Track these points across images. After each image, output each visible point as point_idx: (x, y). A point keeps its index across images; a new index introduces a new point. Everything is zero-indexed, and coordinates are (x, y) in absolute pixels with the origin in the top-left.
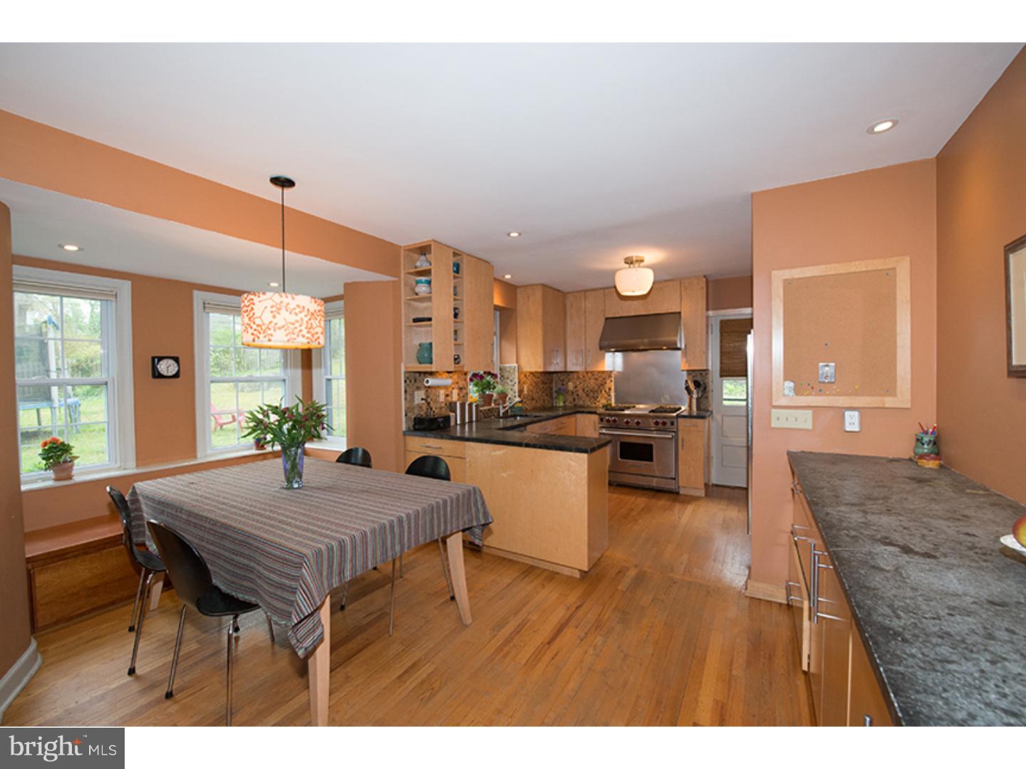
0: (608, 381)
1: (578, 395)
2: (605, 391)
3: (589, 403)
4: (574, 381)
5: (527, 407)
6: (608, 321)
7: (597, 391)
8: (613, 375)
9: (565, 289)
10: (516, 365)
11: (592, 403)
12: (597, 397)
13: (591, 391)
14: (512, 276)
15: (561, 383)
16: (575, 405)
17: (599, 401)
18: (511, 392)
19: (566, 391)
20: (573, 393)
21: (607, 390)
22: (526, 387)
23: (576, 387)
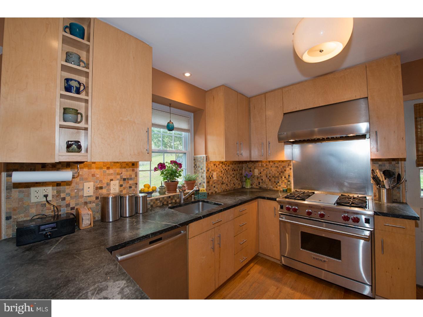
0: (288, 169)
1: (262, 180)
2: (285, 177)
3: (272, 187)
4: (259, 168)
5: (217, 190)
6: (285, 115)
7: (278, 177)
8: (292, 164)
9: (249, 94)
10: (205, 156)
11: (273, 187)
12: (278, 182)
13: (273, 177)
14: (191, 75)
15: (248, 170)
16: (260, 188)
17: (280, 186)
18: (201, 179)
19: (253, 177)
20: (258, 178)
21: (287, 177)
22: (215, 174)
23: (260, 173)
